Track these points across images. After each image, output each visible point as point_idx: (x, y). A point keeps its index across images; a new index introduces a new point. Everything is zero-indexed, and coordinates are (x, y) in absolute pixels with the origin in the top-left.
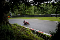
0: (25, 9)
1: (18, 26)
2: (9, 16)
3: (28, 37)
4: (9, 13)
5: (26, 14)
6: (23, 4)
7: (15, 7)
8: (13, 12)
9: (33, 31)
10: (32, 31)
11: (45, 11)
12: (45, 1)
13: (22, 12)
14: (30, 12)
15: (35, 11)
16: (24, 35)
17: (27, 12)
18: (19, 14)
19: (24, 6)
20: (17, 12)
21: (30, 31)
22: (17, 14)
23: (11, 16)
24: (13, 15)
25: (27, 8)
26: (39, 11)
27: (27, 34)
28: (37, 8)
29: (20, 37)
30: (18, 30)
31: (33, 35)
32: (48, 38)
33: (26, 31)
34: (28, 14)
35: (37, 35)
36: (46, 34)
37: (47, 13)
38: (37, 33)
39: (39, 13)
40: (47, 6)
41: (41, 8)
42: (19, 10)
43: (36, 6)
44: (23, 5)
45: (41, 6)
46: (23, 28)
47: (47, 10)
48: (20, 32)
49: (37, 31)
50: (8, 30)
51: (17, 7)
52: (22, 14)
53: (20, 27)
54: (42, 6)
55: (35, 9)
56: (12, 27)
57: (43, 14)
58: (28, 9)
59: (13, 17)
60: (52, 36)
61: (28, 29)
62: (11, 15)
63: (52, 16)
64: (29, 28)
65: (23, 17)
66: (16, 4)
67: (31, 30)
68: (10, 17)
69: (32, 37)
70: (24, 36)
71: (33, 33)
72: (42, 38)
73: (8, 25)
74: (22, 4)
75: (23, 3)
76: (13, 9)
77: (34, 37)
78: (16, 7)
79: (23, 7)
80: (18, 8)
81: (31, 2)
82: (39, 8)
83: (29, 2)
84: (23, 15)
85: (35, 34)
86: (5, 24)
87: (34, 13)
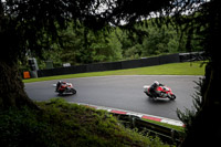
1: (65, 108)
2: (26, 74)
3: (106, 141)
7: (45, 35)
8: (41, 58)
9: (123, 117)
10: (120, 119)
11: (161, 45)
13: (79, 54)
14: (108, 51)
15: (125, 46)
16: (90, 138)
17: (98, 50)
18: (65, 60)
20: (60, 54)
21: (113, 118)
22: (59, 62)
23: (35, 73)
24: (44, 66)
27: (103, 133)
30: (67, 121)
33: (97, 123)
34: (102, 57)
35: (140, 130)
37: (167, 51)
38: (140, 124)
39: (140, 53)
44: (76, 26)
46: (88, 110)
48: (75, 128)
49: (140, 116)
52: (79, 61)
53: (76, 108)
56: (42, 112)
58: (101, 42)
61: (105, 112)
62: (33, 69)
64: (109, 110)
65: (83, 70)
67: (116, 115)
68: (32, 76)
69: (123, 139)
70: (90, 142)
71: (125, 125)
72: (157, 139)
73: (25, 107)
77: (128, 139)
81: (103, 13)
84: (85, 65)
85: (132, 128)
87: (123, 53)
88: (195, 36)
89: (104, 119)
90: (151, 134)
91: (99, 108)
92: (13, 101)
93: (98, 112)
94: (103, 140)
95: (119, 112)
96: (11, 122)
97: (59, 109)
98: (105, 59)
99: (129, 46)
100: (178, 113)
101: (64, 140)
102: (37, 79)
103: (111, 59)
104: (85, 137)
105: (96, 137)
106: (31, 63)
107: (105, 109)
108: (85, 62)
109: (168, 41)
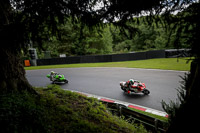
1: (60, 94)
2: (27, 62)
3: (96, 126)
5: (88, 50)
7: (46, 28)
8: (40, 48)
9: (111, 105)
10: (109, 107)
11: (148, 42)
13: (74, 47)
14: (100, 45)
15: (116, 41)
16: (82, 122)
17: (91, 44)
18: (61, 51)
19: (79, 25)
20: (57, 46)
21: (103, 106)
22: (56, 53)
23: (35, 62)
24: (42, 56)
25: (87, 32)
26: (128, 41)
27: (93, 119)
30: (62, 106)
32: (160, 123)
33: (88, 109)
34: (94, 50)
35: (126, 118)
36: (155, 112)
37: (154, 47)
38: (126, 113)
39: (129, 48)
40: (150, 24)
41: (133, 31)
42: (61, 41)
44: (73, 21)
45: (132, 26)
47: (152, 35)
48: (68, 112)
49: (127, 105)
53: (69, 95)
54: (136, 26)
56: (39, 96)
58: (94, 36)
59: (42, 62)
60: (171, 117)
61: (95, 99)
62: (33, 58)
63: (168, 55)
64: (99, 98)
65: (77, 61)
66: (49, 18)
67: (105, 103)
68: (31, 64)
69: (111, 125)
70: (82, 126)
71: (113, 112)
72: (142, 127)
73: (26, 91)
77: (115, 125)
78: (49, 28)
79: (75, 28)
80: (58, 31)
81: (98, 11)
82: (127, 31)
83: (94, 12)
85: (119, 115)
87: (114, 47)
88: (182, 34)
89: (94, 106)
90: (136, 122)
91: (90, 96)
92: (15, 85)
93: (90, 100)
94: (92, 125)
95: (108, 100)
96: (13, 104)
97: (55, 95)
99: (119, 41)
100: (163, 104)
101: (59, 123)
102: (36, 67)
103: (102, 53)
104: (77, 121)
105: (87, 122)
106: (31, 52)
107: (95, 97)
108: (79, 54)
109: (155, 38)
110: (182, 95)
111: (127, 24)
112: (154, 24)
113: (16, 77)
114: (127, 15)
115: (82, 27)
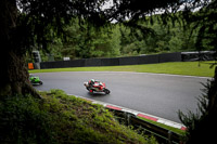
0: (89, 38)
1: (64, 100)
2: (30, 65)
3: (102, 135)
4: (30, 53)
5: (93, 53)
6: (80, 18)
7: (51, 30)
8: (46, 50)
9: (118, 113)
10: (116, 115)
11: (161, 43)
12: (159, 7)
13: (78, 49)
14: (106, 47)
15: (124, 42)
16: (87, 130)
17: (96, 46)
18: (65, 54)
19: (85, 26)
20: (61, 48)
21: (109, 114)
22: (60, 55)
23: (38, 65)
24: (46, 59)
25: (93, 33)
26: (138, 42)
27: (98, 127)
28: (129, 31)
29: (72, 139)
30: (65, 112)
31: (122, 128)
32: (175, 136)
33: (93, 116)
34: (100, 53)
35: (136, 128)
36: (169, 123)
37: (168, 49)
38: (135, 122)
39: (139, 50)
40: (165, 23)
41: (146, 31)
42: (65, 43)
43: (126, 24)
44: (81, 22)
45: (144, 25)
46: (85, 103)
47: (166, 37)
48: (72, 119)
49: (136, 113)
50: (28, 114)
51: (60, 32)
52: (78, 55)
53: (74, 100)
54: (149, 26)
55: (123, 35)
56: (43, 101)
57: (154, 52)
58: (100, 37)
59: (45, 65)
60: (190, 130)
61: (101, 106)
62: (36, 61)
63: (184, 58)
64: (105, 105)
65: (82, 64)
66: (54, 20)
67: (112, 110)
68: (35, 68)
69: (118, 135)
70: (87, 135)
71: (120, 121)
72: (153, 139)
73: (29, 95)
74: (77, 20)
75: (79, 16)
76: (44, 39)
77: (123, 135)
78: (54, 30)
79: (82, 29)
80: (64, 33)
81: (106, 10)
82: (138, 31)
83: (102, 12)
84: (82, 60)
85: (127, 125)
86: (17, 92)
87: (121, 49)
88: (206, 35)
89: (100, 113)
90: (146, 133)
91: (95, 103)
93: (94, 106)
94: (98, 134)
95: (115, 107)
96: (17, 108)
97: (59, 100)
98: (103, 55)
99: (128, 43)
102: (40, 70)
103: (109, 55)
104: (81, 129)
105: (92, 130)
106: (35, 55)
107: (101, 103)
108: (84, 56)
109: (170, 39)
110: (204, 105)
111: (139, 23)
112: (170, 23)
113: (20, 80)
114: (139, 14)
115: (89, 28)
